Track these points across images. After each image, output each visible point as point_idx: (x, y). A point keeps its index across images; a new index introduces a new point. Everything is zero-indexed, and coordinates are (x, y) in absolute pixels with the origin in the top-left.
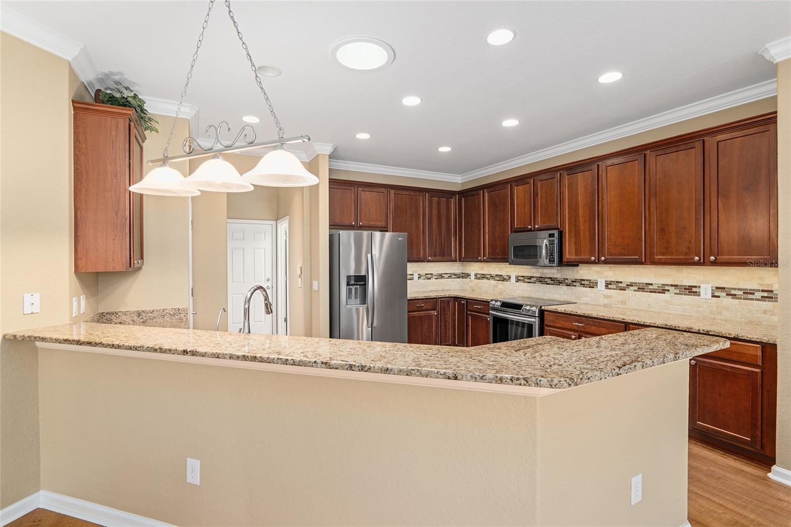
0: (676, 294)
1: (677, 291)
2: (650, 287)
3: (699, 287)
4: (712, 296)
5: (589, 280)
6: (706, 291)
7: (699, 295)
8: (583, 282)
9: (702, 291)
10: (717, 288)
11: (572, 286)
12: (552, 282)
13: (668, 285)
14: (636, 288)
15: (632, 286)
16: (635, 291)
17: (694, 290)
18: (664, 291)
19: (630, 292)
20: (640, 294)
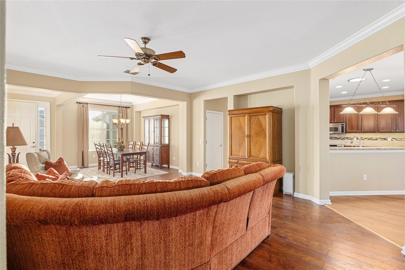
0: (380, 140)
1: (381, 140)
2: (372, 139)
3: (388, 138)
4: (392, 140)
5: (350, 138)
6: (389, 139)
7: (388, 140)
8: (348, 138)
9: (388, 139)
10: (393, 138)
11: (344, 139)
12: (335, 139)
13: (378, 138)
14: (368, 139)
15: (366, 139)
16: (367, 140)
17: (386, 139)
18: (377, 140)
19: (365, 140)
20: (369, 141)
